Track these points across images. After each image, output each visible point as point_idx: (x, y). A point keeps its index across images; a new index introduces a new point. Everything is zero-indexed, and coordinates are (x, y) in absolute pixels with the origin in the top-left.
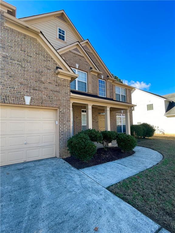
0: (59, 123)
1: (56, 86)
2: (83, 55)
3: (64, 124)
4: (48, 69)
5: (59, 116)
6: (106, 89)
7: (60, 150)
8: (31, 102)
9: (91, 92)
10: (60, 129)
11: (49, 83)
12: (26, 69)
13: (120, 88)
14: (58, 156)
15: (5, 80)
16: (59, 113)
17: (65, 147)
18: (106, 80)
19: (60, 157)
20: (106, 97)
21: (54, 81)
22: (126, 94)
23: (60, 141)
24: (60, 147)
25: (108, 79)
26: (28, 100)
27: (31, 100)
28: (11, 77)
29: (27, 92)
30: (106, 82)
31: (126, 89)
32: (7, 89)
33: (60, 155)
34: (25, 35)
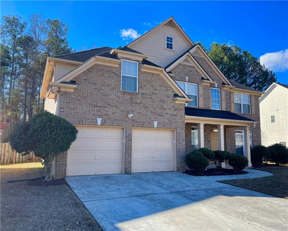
0: (177, 142)
1: (174, 110)
2: (194, 65)
3: (180, 143)
4: (168, 97)
5: (177, 136)
6: (221, 100)
7: (177, 165)
8: (157, 126)
9: (203, 107)
10: (177, 147)
11: (169, 108)
12: (154, 100)
13: (242, 94)
14: (175, 170)
15: (143, 111)
16: (176, 134)
17: (181, 162)
18: (220, 89)
19: (177, 171)
20: (221, 109)
21: (172, 106)
22: (251, 103)
23: (177, 157)
24: (177, 163)
25: (223, 87)
26: (156, 124)
27: (158, 124)
28: (145, 108)
29: (155, 118)
30: (221, 91)
31: (250, 96)
32: (144, 117)
33: (177, 169)
34: (153, 74)
